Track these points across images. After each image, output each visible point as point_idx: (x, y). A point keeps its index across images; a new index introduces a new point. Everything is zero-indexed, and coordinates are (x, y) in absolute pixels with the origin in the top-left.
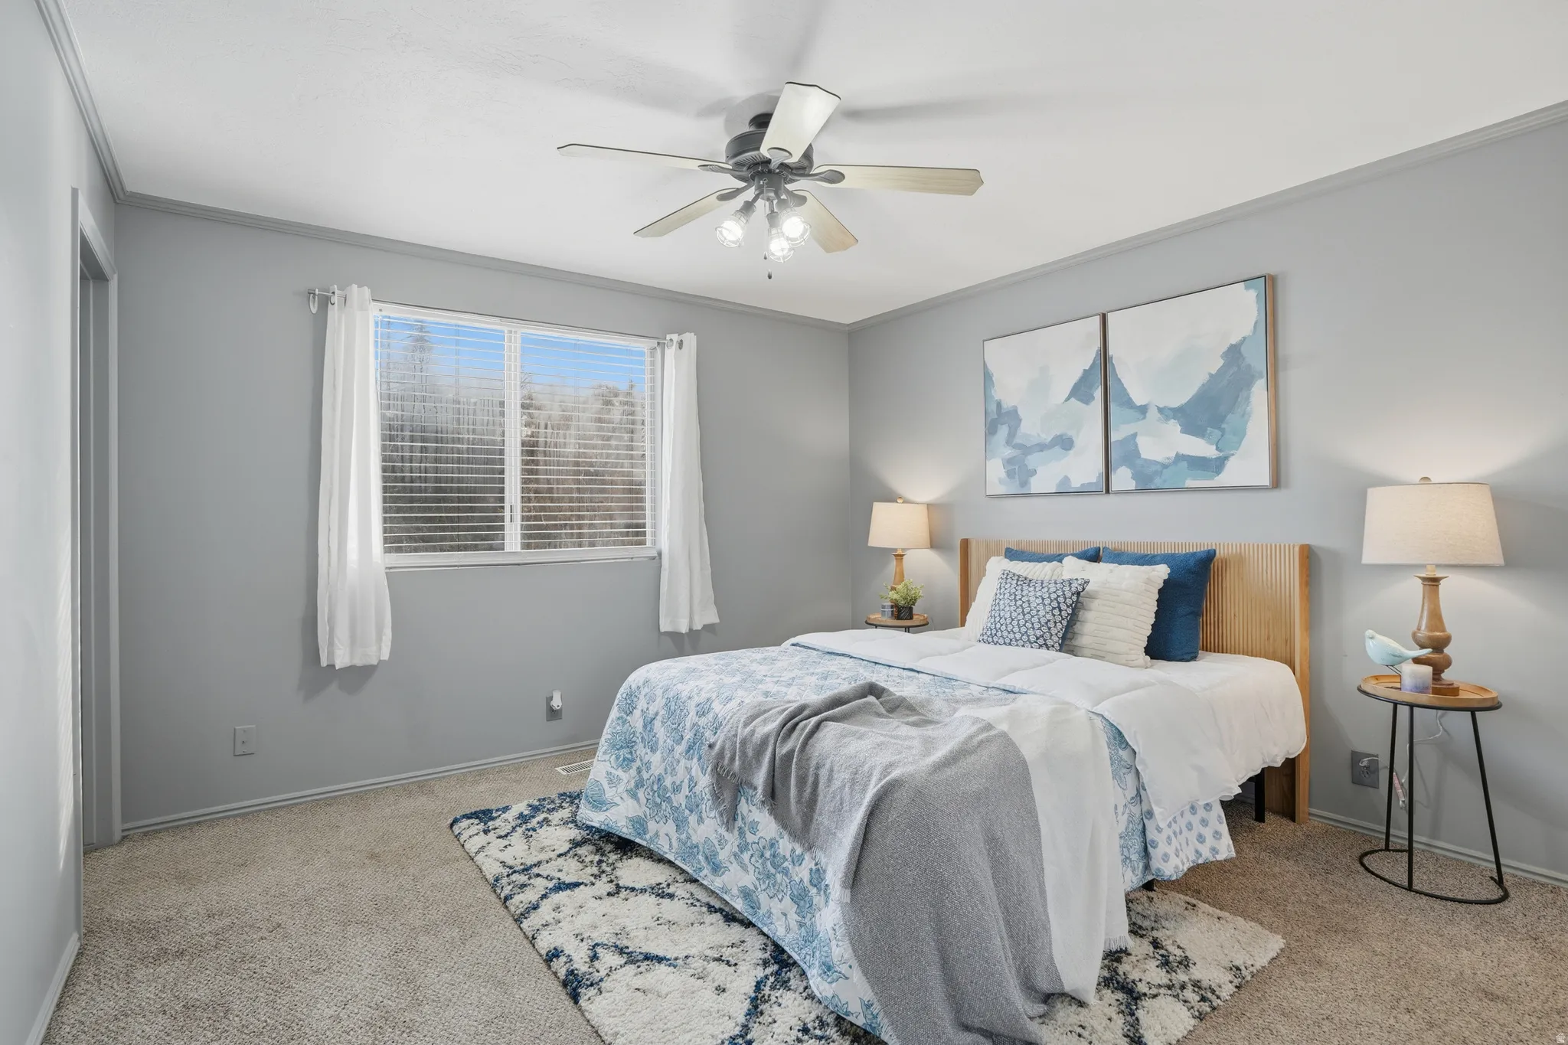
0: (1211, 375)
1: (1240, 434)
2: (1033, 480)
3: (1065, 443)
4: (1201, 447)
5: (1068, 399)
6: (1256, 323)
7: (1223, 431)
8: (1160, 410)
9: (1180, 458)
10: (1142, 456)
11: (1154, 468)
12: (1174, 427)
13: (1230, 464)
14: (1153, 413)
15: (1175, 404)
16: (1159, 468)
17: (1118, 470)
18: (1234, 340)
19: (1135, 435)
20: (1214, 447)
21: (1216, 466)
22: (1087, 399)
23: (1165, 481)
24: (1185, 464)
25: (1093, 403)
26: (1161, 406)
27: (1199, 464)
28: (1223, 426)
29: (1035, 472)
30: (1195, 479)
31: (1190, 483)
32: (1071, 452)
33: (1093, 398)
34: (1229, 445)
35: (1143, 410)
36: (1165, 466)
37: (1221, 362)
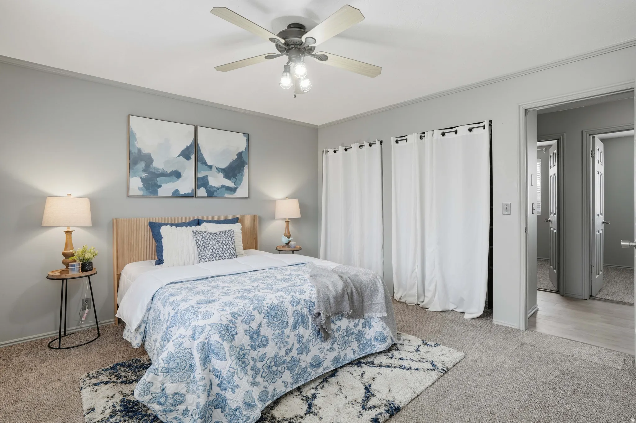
0: (233, 160)
1: (241, 180)
2: (160, 190)
3: (177, 175)
4: (229, 183)
5: (179, 156)
6: (246, 148)
7: (236, 179)
8: (217, 168)
9: (223, 186)
10: (210, 184)
11: (214, 189)
12: (221, 175)
13: (238, 190)
14: (214, 169)
15: (222, 168)
16: (216, 189)
17: (200, 189)
18: (240, 151)
19: (207, 176)
20: (234, 184)
21: (234, 190)
22: (188, 158)
23: (218, 194)
24: (224, 189)
25: (190, 160)
26: (217, 167)
27: (229, 189)
28: (236, 177)
29: (160, 186)
30: (228, 194)
31: (226, 195)
32: (180, 179)
33: (191, 159)
34: (238, 183)
35: (211, 167)
36: (218, 189)
37: (236, 157)
